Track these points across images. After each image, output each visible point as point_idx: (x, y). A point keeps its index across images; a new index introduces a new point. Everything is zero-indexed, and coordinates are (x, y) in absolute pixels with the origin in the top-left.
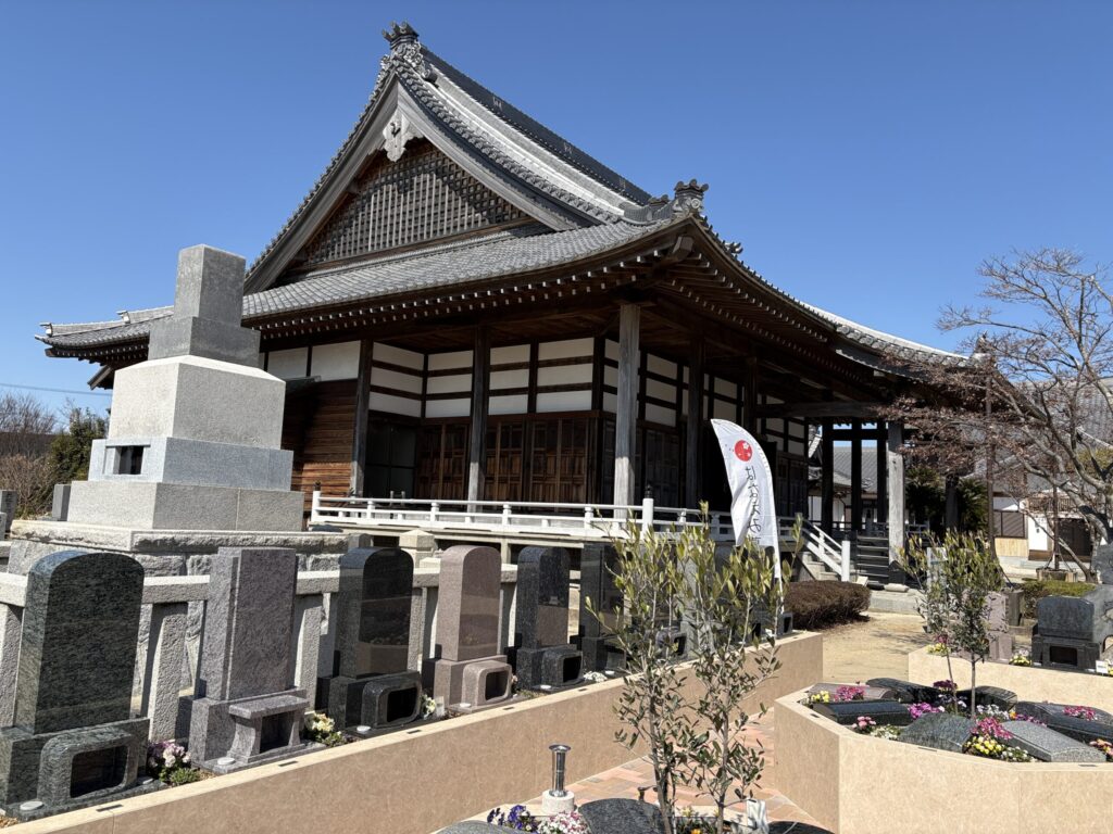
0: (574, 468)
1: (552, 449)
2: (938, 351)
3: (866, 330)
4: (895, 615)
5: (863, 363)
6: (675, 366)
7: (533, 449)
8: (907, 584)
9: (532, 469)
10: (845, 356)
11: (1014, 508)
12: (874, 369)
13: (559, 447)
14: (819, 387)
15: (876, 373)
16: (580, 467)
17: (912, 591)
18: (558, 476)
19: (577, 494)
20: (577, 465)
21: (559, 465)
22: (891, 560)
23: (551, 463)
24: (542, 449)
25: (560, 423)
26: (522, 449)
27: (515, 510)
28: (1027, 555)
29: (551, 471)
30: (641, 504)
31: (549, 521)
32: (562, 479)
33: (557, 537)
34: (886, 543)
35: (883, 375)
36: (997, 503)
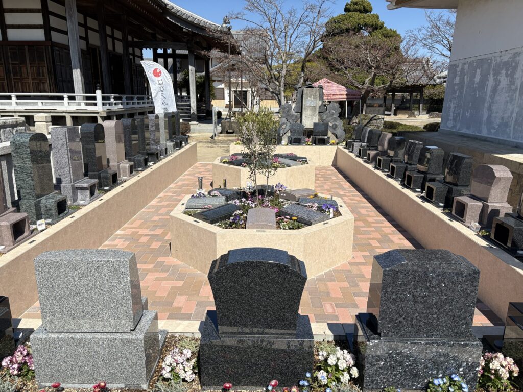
0: (40, 73)
1: (24, 62)
2: (209, 22)
3: (179, 8)
4: (196, 134)
5: (179, 24)
6: (82, 16)
7: (11, 63)
8: (197, 121)
9: (12, 74)
10: (171, 20)
11: (220, 87)
12: (183, 28)
13: (28, 61)
14: (150, 31)
15: (184, 30)
16: (43, 73)
17: (199, 124)
18: (30, 78)
19: (44, 87)
20: (41, 71)
21: (29, 71)
22: (192, 112)
23: (24, 70)
24: (17, 62)
25: (26, 47)
26: (3, 62)
27: (18, 98)
28: (225, 106)
29: (25, 75)
30: (95, 93)
31: (42, 103)
32: (33, 79)
33: (50, 111)
34: (189, 105)
35: (187, 31)
36: (214, 84)
